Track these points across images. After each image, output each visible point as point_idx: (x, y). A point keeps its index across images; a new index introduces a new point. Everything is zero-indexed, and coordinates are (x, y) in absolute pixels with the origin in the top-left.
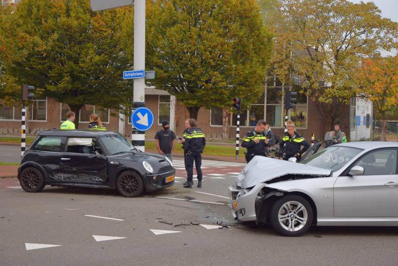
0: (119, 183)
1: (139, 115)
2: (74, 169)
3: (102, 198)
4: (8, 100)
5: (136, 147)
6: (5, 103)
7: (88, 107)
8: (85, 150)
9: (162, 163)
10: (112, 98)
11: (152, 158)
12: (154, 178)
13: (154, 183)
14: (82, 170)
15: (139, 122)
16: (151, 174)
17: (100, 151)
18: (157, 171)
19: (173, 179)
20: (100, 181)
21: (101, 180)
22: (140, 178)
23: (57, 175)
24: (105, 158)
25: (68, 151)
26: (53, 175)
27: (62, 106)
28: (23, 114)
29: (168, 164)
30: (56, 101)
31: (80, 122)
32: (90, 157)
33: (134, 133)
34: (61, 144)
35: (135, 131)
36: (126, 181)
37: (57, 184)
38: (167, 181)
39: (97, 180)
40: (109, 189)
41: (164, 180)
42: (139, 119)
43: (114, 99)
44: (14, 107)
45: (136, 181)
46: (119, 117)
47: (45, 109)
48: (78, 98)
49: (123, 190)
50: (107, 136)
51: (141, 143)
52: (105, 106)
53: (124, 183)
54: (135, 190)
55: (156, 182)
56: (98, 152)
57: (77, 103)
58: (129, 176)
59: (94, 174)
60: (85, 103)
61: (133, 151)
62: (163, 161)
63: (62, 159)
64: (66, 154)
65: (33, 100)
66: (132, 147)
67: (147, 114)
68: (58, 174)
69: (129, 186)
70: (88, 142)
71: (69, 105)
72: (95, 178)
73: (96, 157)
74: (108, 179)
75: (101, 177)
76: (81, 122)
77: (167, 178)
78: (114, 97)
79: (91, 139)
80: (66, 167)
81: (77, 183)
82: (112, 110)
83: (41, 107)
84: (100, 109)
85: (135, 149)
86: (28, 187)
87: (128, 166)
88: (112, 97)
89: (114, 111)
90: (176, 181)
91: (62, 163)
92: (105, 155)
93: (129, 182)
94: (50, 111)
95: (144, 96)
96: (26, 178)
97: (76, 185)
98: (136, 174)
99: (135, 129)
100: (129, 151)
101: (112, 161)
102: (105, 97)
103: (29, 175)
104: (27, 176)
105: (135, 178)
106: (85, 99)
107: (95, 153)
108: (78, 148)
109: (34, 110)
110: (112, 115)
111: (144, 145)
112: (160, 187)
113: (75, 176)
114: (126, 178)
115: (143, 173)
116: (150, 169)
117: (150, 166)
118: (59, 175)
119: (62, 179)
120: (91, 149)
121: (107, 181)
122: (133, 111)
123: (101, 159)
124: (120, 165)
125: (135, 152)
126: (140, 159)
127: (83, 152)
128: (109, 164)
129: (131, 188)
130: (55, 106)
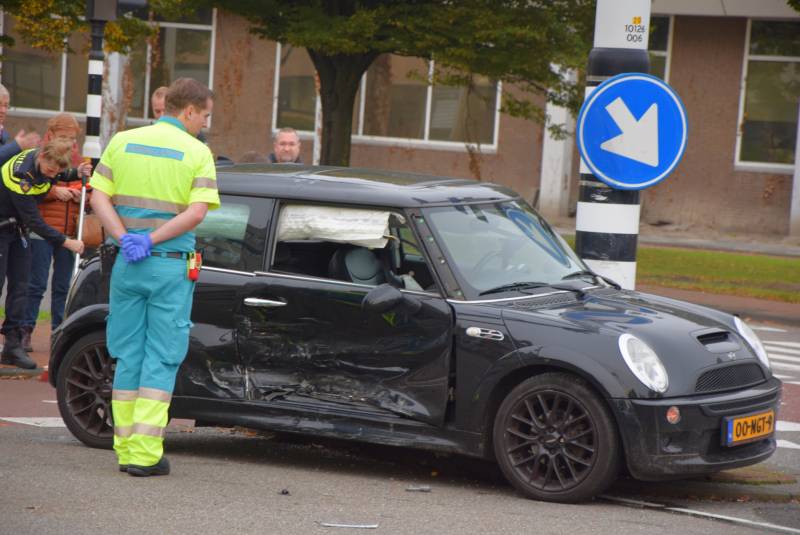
0: (503, 431)
1: (618, 110)
2: (303, 352)
3: (421, 496)
4: (38, 18)
5: (594, 265)
6: (24, 33)
7: (401, 65)
8: (353, 265)
9: (712, 347)
10: (510, 30)
11: (665, 323)
12: (673, 417)
13: (672, 441)
14: (341, 356)
15: (613, 146)
16: (654, 395)
17: (426, 277)
18: (688, 386)
19: (766, 431)
20: (418, 417)
21: (420, 408)
22: (601, 411)
23: (224, 374)
24: (441, 306)
25: (279, 266)
26: (206, 370)
27: (283, 61)
28: (96, 85)
29: (747, 356)
30: (254, 31)
31: (359, 137)
32: (376, 300)
33: (587, 195)
34: (250, 229)
35: (595, 190)
36: (535, 423)
37: (220, 415)
38: (734, 437)
39: (401, 407)
40: (454, 455)
41: (719, 432)
42: (617, 131)
43: (519, 31)
44: (64, 57)
45: (586, 423)
46: (542, 117)
47: (207, 67)
48: (352, 24)
49: (522, 466)
50: (458, 205)
51: (620, 248)
52: (479, 66)
53: (526, 429)
54: (579, 467)
55: (680, 435)
56: (415, 278)
57: (348, 45)
58: (549, 400)
59: (391, 381)
60: (386, 45)
61: (578, 283)
62: (722, 337)
63: (250, 300)
64: (269, 282)
65: (150, 24)
66: (576, 266)
67: (654, 109)
68: (229, 369)
69: (551, 448)
70: (369, 229)
71: (311, 52)
72: (395, 399)
73: (400, 303)
74: (451, 405)
75: (423, 396)
76: (368, 139)
77: (736, 422)
78: (523, 25)
79: (384, 217)
80: (268, 342)
81: (312, 417)
82: (510, 87)
83: (191, 58)
84: (455, 81)
85: (588, 273)
86: (91, 425)
87: (550, 352)
88: (513, 22)
89: (521, 91)
90: (781, 443)
91: (247, 322)
92: (445, 295)
93: (550, 428)
94: (226, 78)
95: (646, 22)
96: (85, 380)
97: (306, 424)
98: (584, 391)
99: (593, 177)
100: (559, 282)
101: (476, 324)
102: (477, 22)
103: (98, 368)
104: (92, 374)
105: (577, 411)
106: (385, 27)
107: (402, 285)
108: (325, 255)
109: (153, 71)
110: (513, 108)
111: (631, 259)
112: (699, 461)
113: (304, 384)
114: (538, 410)
115: (616, 390)
116: (652, 374)
117: (652, 358)
118: (236, 374)
119: (245, 393)
120: (386, 262)
121: (448, 418)
122: (589, 90)
123: (425, 312)
124: (510, 342)
125: (585, 286)
126: (611, 325)
127: (344, 276)
128: (458, 337)
129: (560, 459)
130: (250, 54)
